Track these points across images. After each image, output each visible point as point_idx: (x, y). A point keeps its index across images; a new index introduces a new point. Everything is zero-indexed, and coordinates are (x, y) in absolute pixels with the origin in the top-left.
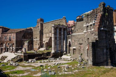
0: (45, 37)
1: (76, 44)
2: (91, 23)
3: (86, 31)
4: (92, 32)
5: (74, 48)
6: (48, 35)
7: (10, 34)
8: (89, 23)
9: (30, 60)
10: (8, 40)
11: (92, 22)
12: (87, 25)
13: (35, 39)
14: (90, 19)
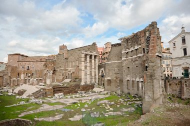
0: (71, 66)
1: (111, 74)
2: (132, 49)
3: (125, 59)
4: (134, 60)
5: (109, 78)
6: (74, 64)
7: (28, 63)
8: (129, 49)
9: (56, 95)
10: (26, 69)
11: (134, 47)
12: (126, 51)
13: (58, 68)
14: (130, 44)
